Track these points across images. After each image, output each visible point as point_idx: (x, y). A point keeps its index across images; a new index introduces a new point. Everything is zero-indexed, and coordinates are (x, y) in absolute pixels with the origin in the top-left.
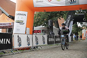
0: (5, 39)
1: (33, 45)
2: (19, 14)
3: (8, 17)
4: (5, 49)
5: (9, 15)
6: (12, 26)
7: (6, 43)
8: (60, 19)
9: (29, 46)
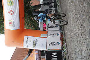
0: (52, 58)
1: (58, 31)
2: (27, 44)
3: (29, 56)
4: (62, 58)
5: (28, 55)
6: (39, 52)
7: (56, 57)
8: (32, 3)
9: (59, 34)
